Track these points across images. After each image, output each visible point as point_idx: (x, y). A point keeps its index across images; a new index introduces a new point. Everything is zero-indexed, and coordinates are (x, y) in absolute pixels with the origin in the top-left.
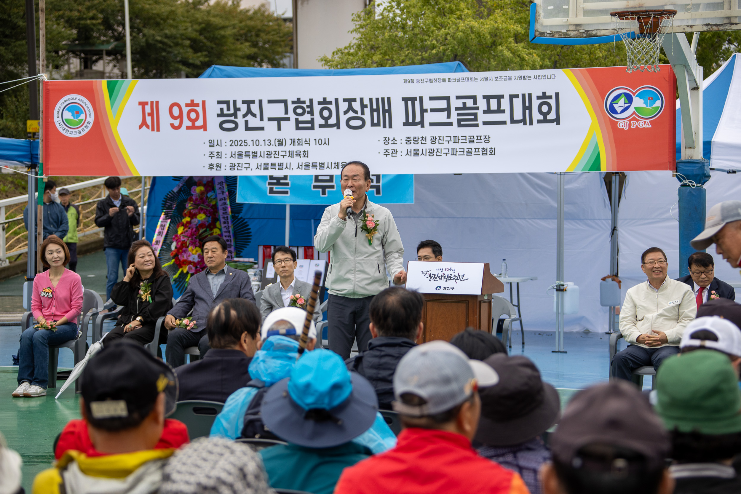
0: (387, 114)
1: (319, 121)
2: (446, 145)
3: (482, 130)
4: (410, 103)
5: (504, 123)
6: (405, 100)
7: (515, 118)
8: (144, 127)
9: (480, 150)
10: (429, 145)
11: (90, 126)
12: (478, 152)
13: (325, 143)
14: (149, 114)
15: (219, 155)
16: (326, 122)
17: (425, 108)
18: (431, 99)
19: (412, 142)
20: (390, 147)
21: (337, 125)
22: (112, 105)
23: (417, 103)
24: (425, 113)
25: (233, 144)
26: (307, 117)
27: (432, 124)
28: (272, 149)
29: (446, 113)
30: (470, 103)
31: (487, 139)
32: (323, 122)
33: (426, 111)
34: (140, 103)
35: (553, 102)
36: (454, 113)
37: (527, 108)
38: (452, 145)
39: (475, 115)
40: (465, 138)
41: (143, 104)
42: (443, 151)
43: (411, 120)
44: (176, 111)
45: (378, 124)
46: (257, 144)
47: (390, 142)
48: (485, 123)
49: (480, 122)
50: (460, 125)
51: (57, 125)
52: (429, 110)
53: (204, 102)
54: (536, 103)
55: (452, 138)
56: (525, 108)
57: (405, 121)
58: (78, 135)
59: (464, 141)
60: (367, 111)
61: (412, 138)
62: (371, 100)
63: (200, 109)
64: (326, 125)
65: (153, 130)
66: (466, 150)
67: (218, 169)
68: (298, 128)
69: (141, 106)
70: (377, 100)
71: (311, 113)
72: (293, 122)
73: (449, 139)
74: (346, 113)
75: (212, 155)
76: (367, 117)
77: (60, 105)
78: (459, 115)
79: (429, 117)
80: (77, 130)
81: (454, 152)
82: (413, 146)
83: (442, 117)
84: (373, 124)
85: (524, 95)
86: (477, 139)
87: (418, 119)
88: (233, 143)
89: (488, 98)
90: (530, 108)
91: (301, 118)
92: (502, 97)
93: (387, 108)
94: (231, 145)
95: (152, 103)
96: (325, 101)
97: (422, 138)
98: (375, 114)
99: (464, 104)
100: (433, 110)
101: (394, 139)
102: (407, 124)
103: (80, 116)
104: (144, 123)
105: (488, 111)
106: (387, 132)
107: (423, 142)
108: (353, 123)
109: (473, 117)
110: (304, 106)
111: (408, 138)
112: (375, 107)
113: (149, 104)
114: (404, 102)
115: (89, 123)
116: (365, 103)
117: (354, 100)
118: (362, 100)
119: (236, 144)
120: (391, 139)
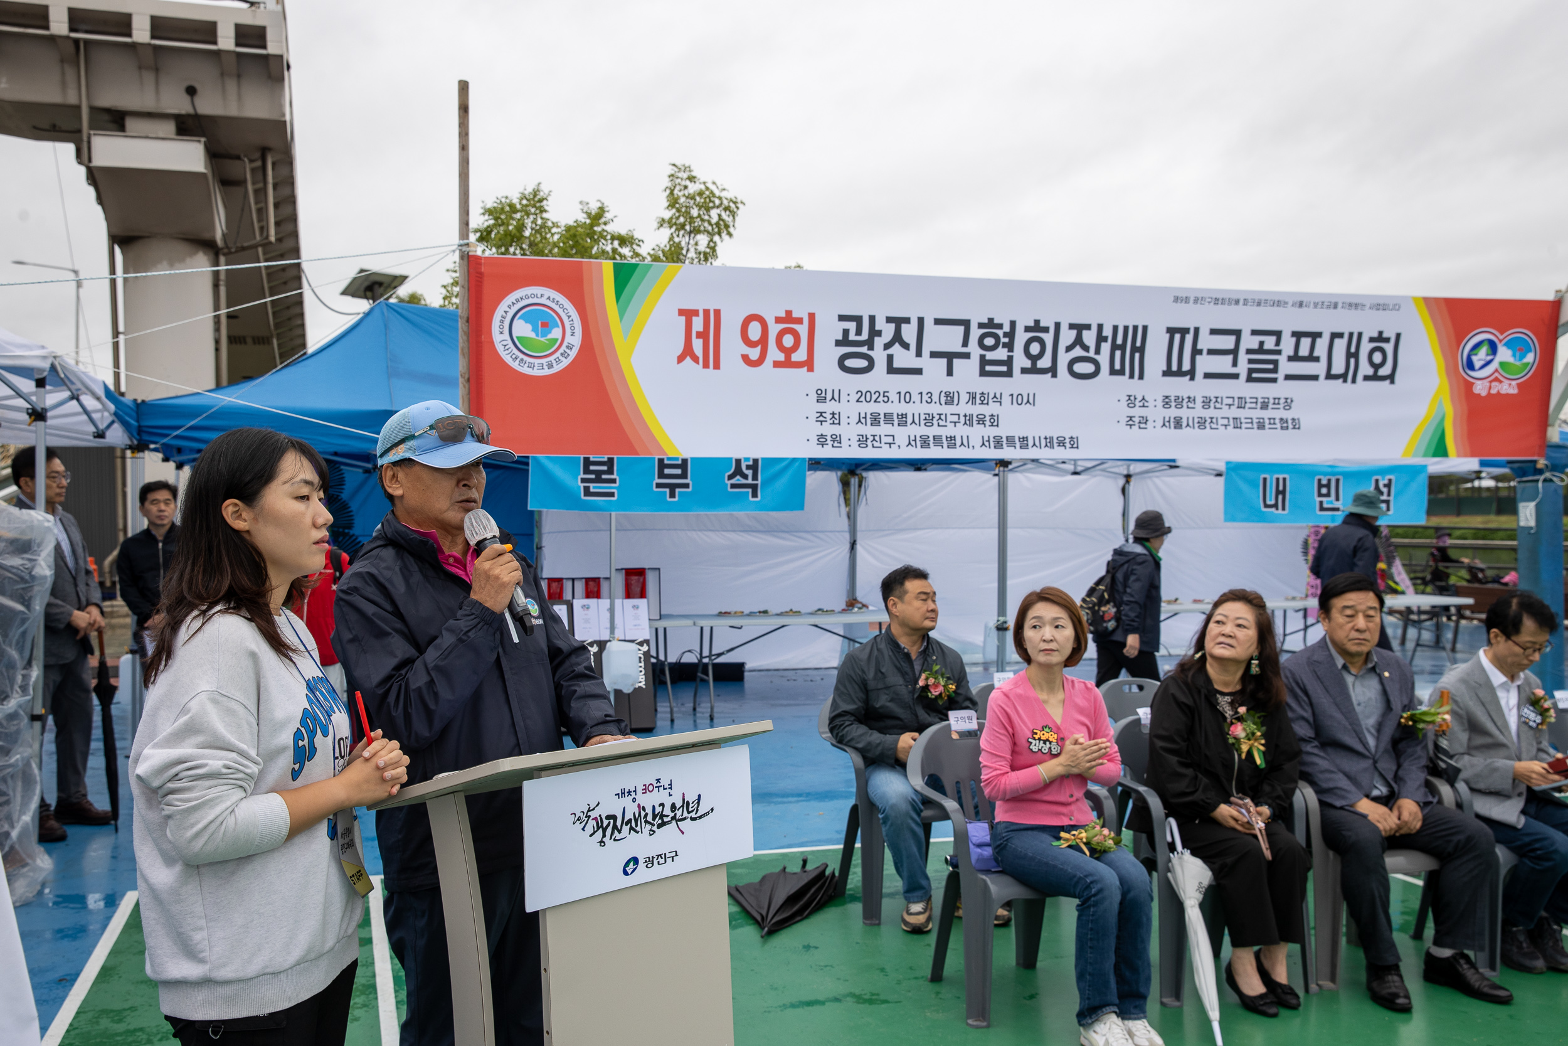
0: (1137, 355)
1: (1021, 361)
2: (1225, 412)
3: (1281, 389)
4: (1177, 337)
5: (1315, 378)
6: (1171, 331)
7: (1334, 371)
8: (688, 358)
9: (1277, 421)
10: (1199, 411)
11: (573, 354)
12: (1274, 424)
13: (1028, 402)
14: (699, 335)
15: (836, 418)
16: (1034, 364)
17: (1199, 347)
18: (1214, 332)
19: (1173, 404)
20: (1137, 412)
21: (1053, 371)
22: (622, 314)
23: (1189, 338)
24: (1198, 357)
25: (862, 399)
26: (1001, 354)
27: (1208, 376)
28: (935, 409)
29: (1230, 358)
30: (1270, 342)
31: (1288, 403)
32: (1028, 364)
33: (1200, 352)
34: (682, 312)
35: (1389, 348)
36: (1243, 358)
37: (1352, 355)
38: (1235, 412)
39: (1275, 363)
40: (1254, 400)
41: (688, 314)
42: (1221, 422)
43: (1174, 368)
44: (755, 331)
45: (1121, 372)
46: (908, 400)
47: (1137, 403)
48: (1288, 377)
49: (1280, 375)
50: (1250, 379)
51: (500, 348)
52: (1205, 352)
53: (812, 317)
54: (1365, 347)
55: (1236, 400)
56: (1349, 355)
57: (1165, 368)
58: (546, 372)
59: (1253, 405)
60: (1106, 347)
61: (1173, 399)
62: (1115, 328)
63: (803, 330)
64: (1033, 370)
65: (706, 365)
66: (1255, 421)
67: (836, 444)
68: (983, 373)
69: (683, 318)
70: (1126, 328)
71: (1010, 346)
72: (975, 361)
73: (1230, 401)
74: (1069, 349)
75: (821, 419)
76: (1104, 359)
77: (505, 307)
78: (1251, 361)
79: (1205, 363)
80: (544, 361)
81: (1237, 424)
82: (1173, 412)
83: (1223, 364)
84: (1113, 372)
85: (1351, 334)
86: (1274, 404)
87: (1186, 366)
88: (863, 396)
89: (1298, 335)
90: (1356, 355)
91: (990, 356)
92: (1319, 335)
93: (1138, 344)
94: (858, 401)
95: (706, 312)
96: (1037, 327)
97: (1189, 398)
98: (1118, 353)
99: (1262, 343)
100: (1211, 352)
101: (1143, 399)
102: (1168, 373)
103: (550, 332)
104: (687, 352)
105: (1295, 358)
106: (1134, 387)
107: (1191, 405)
108: (1079, 368)
109: (1271, 366)
110: (1000, 333)
111: (1167, 397)
112: (1119, 341)
113: (701, 313)
114: (1168, 335)
115: (570, 347)
116: (1104, 334)
117: (1088, 327)
118: (1100, 327)
119: (868, 399)
120: (1139, 398)
